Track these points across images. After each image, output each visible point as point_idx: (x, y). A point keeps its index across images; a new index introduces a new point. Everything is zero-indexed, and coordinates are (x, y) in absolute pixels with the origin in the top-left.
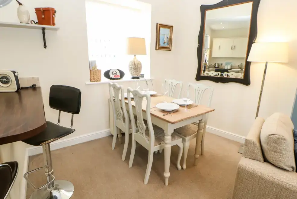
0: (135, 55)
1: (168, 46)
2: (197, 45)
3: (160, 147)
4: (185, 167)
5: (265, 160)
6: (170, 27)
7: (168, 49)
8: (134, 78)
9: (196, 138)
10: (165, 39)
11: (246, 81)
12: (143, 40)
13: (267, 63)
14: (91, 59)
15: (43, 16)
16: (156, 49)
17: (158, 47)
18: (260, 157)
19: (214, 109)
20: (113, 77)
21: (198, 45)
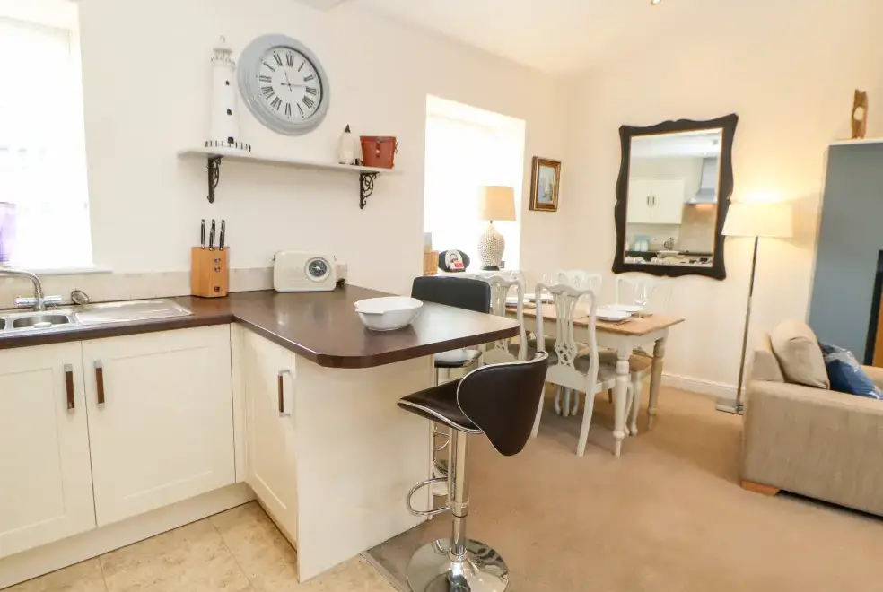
0: (491, 222)
1: (551, 202)
2: (613, 201)
3: (603, 387)
4: (635, 430)
5: (788, 379)
6: (555, 164)
7: (551, 207)
8: (488, 268)
9: (649, 377)
10: (547, 189)
11: (718, 272)
12: (510, 190)
13: (757, 238)
14: (426, 229)
15: (378, 152)
16: (531, 208)
17: (536, 205)
18: (779, 375)
19: (683, 317)
20: (452, 266)
21: (616, 201)
